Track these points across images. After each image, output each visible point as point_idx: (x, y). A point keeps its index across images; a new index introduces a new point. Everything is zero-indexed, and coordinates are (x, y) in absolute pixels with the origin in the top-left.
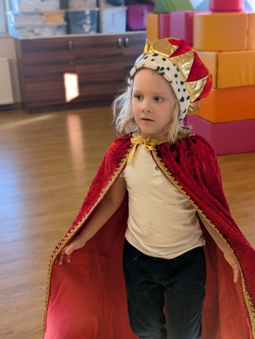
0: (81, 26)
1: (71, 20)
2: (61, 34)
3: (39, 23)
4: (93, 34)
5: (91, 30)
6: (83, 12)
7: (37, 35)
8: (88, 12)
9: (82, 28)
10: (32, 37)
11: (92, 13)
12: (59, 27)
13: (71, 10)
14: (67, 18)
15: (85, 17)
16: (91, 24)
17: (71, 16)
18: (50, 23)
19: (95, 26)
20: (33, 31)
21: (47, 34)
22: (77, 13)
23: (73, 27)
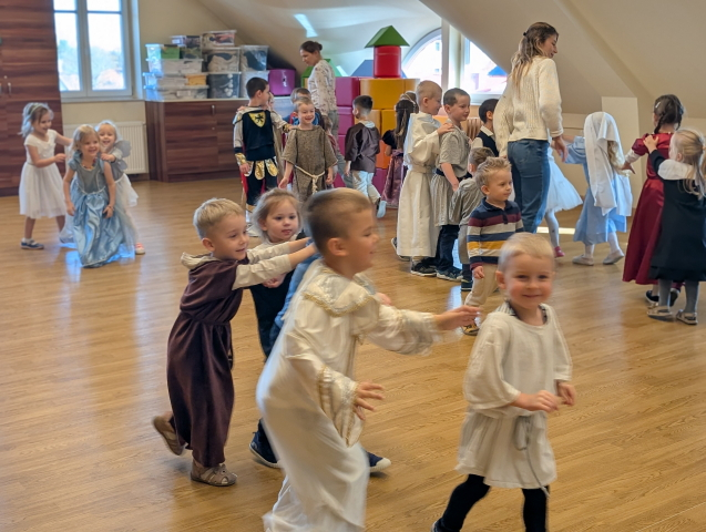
0: (223, 90)
1: (214, 83)
2: (202, 98)
3: (182, 86)
4: (235, 98)
5: (233, 94)
6: (226, 75)
7: (178, 98)
8: (231, 76)
9: (224, 92)
10: (173, 99)
11: (235, 77)
12: (200, 91)
13: (214, 73)
14: (208, 81)
15: (228, 80)
16: (234, 88)
17: (213, 80)
18: (192, 87)
19: (238, 89)
20: (175, 94)
21: (189, 98)
22: (220, 76)
23: (214, 90)
